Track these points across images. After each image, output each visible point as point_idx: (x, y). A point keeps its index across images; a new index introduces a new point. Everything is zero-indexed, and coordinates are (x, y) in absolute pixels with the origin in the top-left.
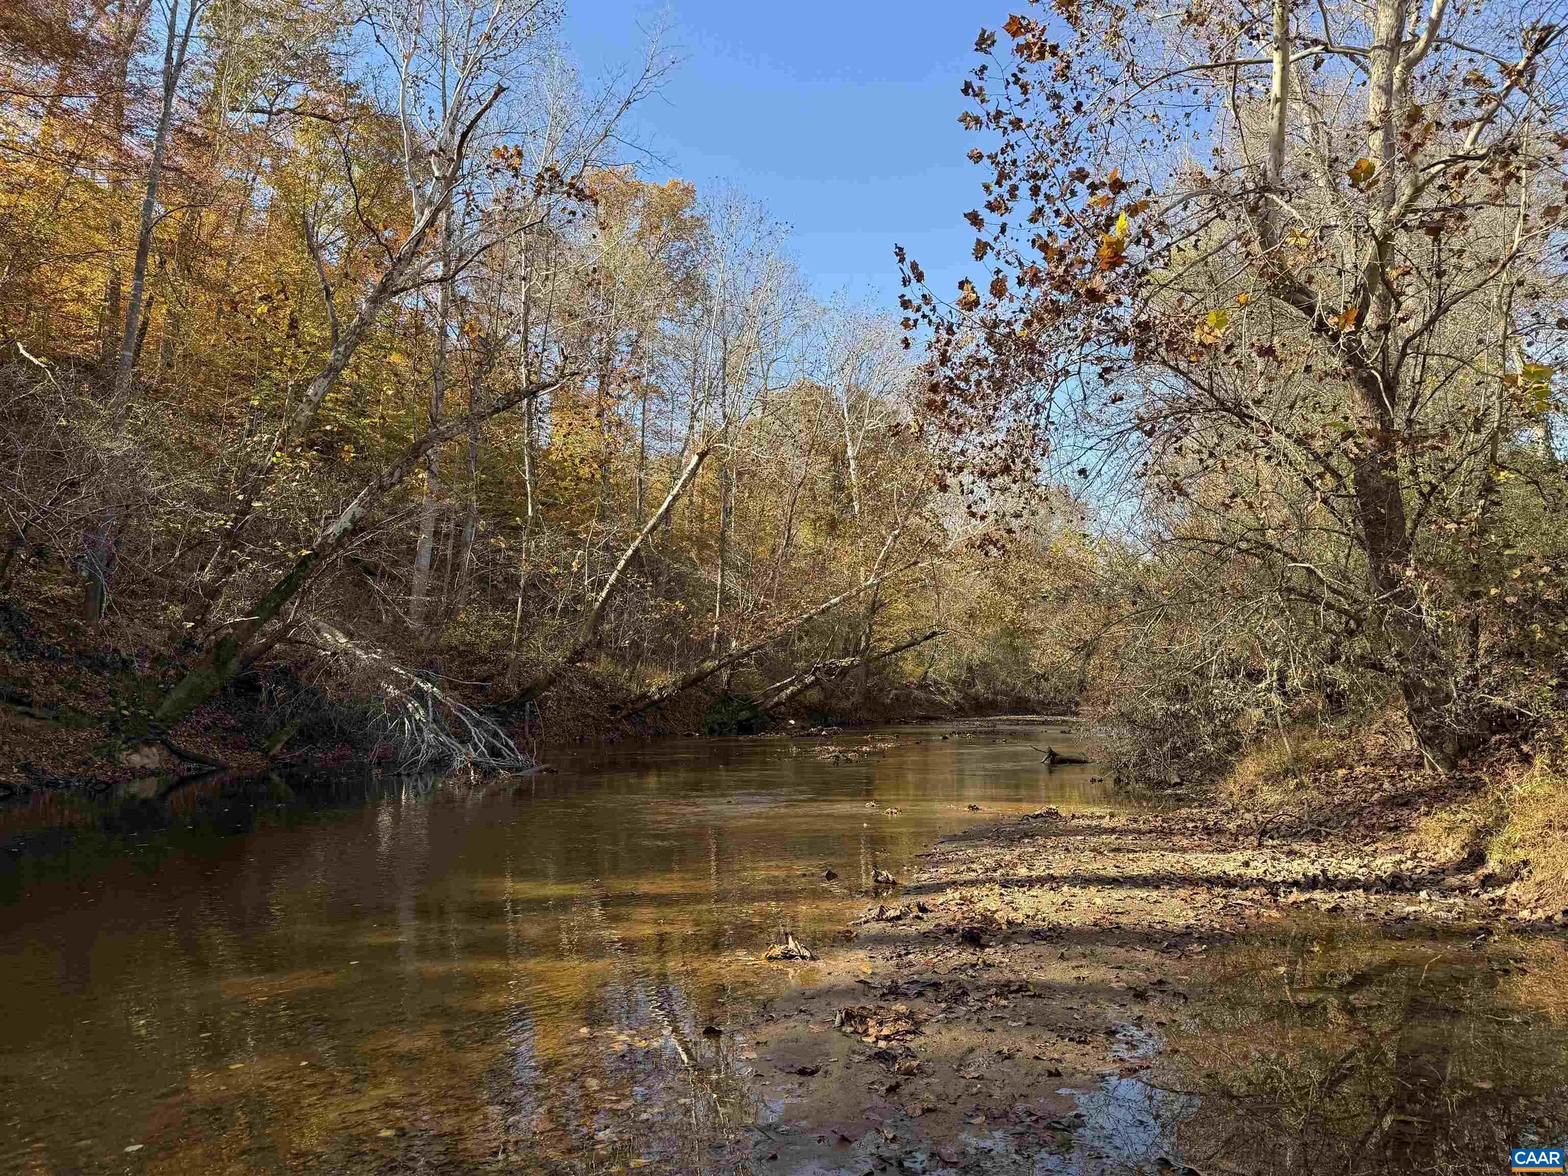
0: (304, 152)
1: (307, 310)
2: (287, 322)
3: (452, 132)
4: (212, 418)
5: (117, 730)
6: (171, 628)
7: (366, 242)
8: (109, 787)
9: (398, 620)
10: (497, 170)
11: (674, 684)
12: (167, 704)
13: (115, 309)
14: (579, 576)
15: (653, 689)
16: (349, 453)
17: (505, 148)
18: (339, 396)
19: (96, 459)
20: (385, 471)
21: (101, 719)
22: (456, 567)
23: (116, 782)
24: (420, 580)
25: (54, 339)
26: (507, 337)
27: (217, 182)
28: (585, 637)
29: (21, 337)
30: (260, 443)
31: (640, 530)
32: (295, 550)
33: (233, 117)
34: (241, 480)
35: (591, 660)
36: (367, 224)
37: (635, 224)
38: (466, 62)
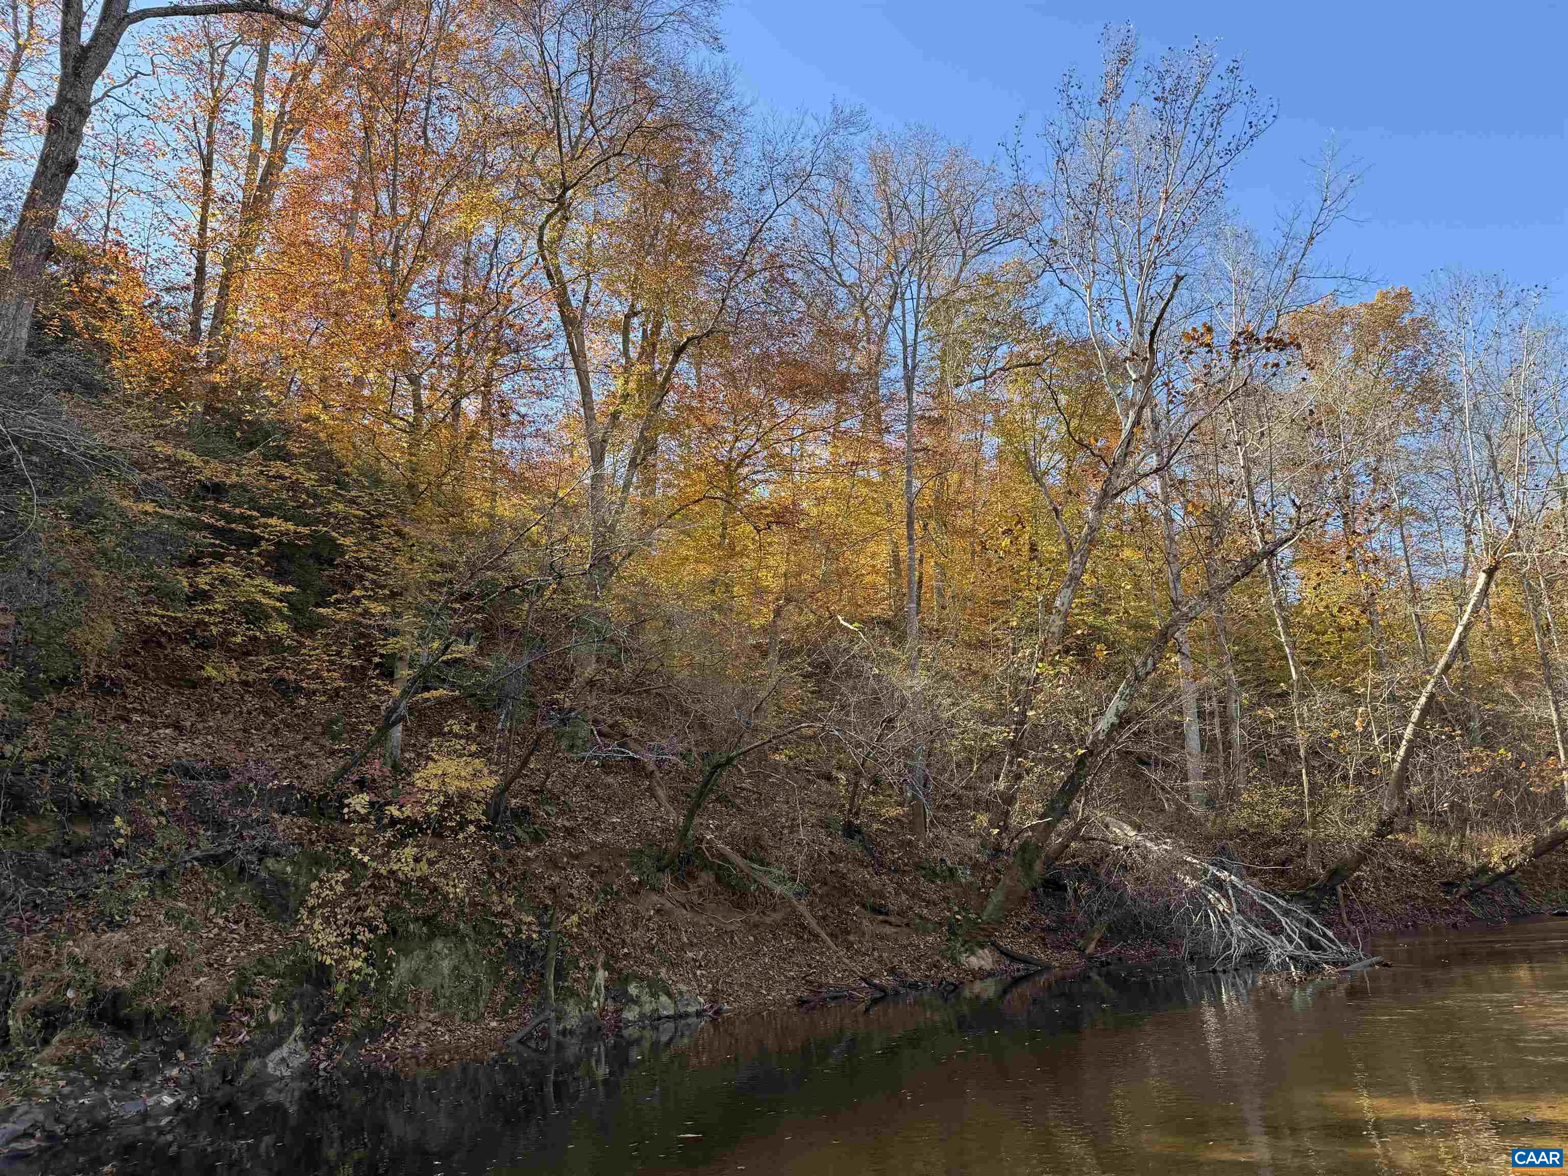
0: (1017, 399)
1: (1042, 532)
2: (1027, 547)
3: (1141, 334)
4: (982, 645)
5: (955, 934)
6: (981, 836)
7: (1082, 457)
8: (956, 988)
9: (1180, 808)
10: (1191, 353)
11: (1523, 850)
12: (990, 907)
13: (898, 572)
14: (1367, 735)
15: (1495, 859)
16: (1101, 652)
17: (1194, 329)
18: (1083, 600)
19: (903, 698)
20: (1138, 661)
21: (940, 924)
22: (1228, 745)
23: (962, 983)
24: (1195, 763)
25: (860, 606)
26: (1232, 504)
27: (954, 448)
28: (1390, 804)
29: (840, 611)
30: (1024, 658)
31: (1429, 673)
32: (1072, 750)
33: (959, 392)
34: (1015, 693)
35: (1406, 830)
36: (1080, 443)
37: (1347, 351)
38: (1142, 268)
